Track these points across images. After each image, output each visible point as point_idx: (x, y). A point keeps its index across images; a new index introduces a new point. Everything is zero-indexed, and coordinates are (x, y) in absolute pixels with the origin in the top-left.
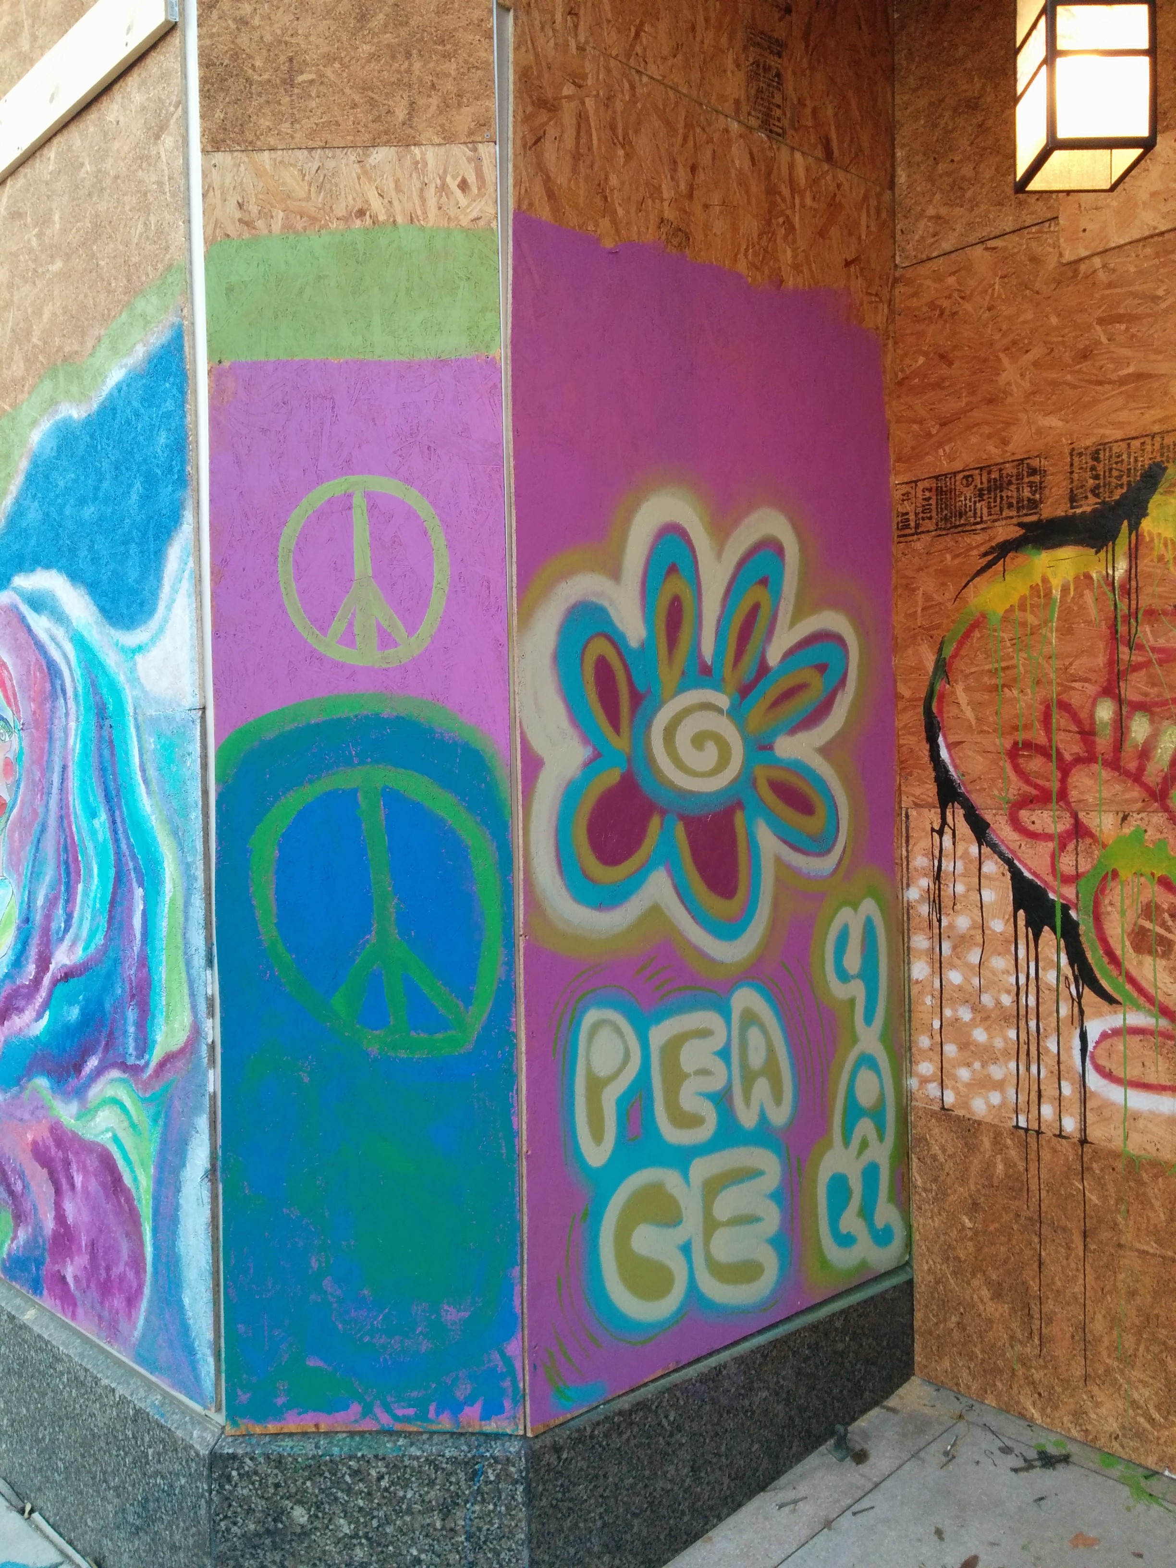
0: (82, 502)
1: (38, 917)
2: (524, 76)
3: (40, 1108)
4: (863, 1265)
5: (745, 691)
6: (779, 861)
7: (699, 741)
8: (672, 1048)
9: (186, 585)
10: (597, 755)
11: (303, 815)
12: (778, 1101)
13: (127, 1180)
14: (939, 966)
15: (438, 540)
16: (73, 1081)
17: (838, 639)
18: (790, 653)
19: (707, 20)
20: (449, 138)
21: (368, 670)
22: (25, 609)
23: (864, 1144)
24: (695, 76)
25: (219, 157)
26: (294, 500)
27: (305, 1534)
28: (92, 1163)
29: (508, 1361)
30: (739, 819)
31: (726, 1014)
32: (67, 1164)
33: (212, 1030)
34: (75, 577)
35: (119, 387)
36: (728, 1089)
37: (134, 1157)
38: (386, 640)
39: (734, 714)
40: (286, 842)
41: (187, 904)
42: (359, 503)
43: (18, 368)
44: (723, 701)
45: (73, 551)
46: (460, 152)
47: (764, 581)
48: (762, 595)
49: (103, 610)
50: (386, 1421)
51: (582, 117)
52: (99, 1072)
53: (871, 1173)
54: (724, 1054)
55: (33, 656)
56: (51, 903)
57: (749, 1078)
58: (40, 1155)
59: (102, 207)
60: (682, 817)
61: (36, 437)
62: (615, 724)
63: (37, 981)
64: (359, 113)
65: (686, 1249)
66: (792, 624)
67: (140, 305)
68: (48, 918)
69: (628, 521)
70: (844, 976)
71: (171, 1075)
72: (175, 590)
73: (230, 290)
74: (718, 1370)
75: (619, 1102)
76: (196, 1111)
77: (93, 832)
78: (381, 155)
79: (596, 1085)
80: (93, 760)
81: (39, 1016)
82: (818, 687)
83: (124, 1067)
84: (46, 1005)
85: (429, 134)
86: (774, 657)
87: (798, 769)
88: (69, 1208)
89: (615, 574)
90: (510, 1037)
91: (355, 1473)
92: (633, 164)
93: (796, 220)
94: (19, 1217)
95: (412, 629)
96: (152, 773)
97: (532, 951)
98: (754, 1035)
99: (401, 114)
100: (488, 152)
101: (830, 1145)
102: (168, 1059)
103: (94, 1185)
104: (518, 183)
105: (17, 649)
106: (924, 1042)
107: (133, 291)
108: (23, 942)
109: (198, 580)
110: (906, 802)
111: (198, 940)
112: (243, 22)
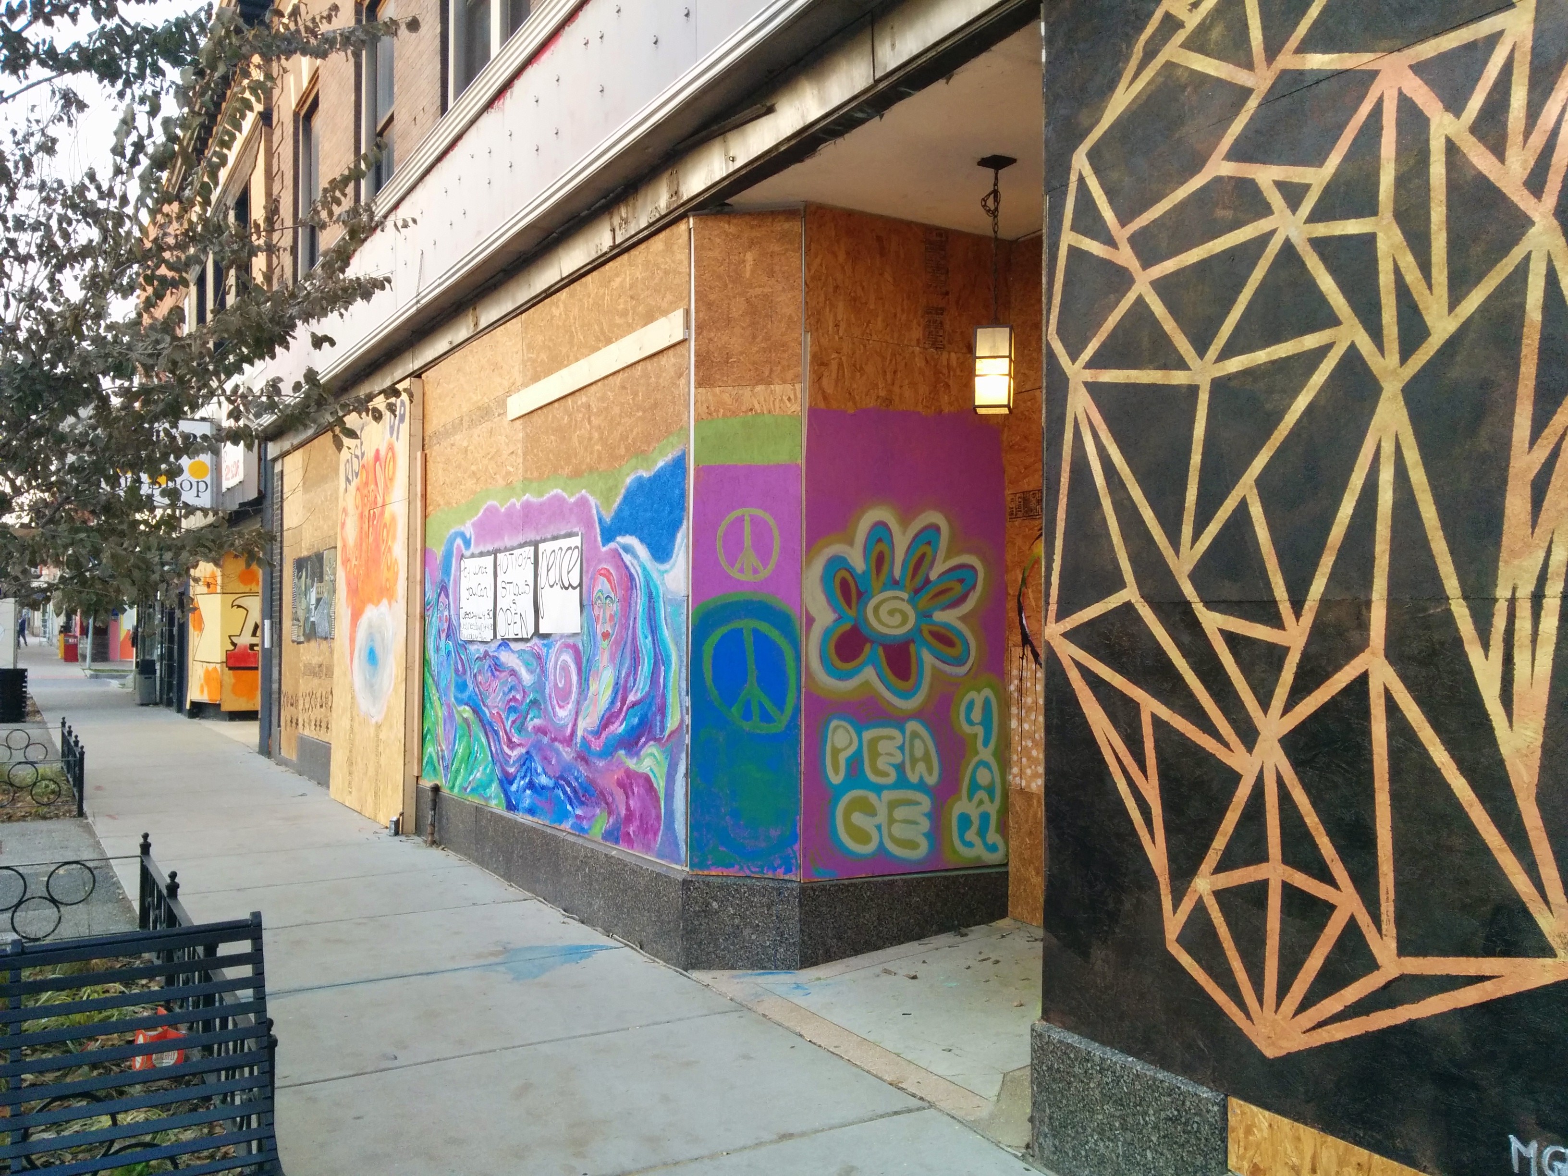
0: (645, 510)
1: (622, 682)
2: (814, 356)
3: (621, 763)
4: (979, 858)
5: (917, 591)
6: (934, 667)
7: (891, 613)
8: (874, 742)
9: (683, 548)
10: (840, 617)
11: (724, 637)
12: (930, 773)
13: (655, 785)
14: (1021, 721)
15: (776, 533)
16: (635, 749)
17: (972, 568)
18: (940, 576)
19: (903, 310)
20: (784, 382)
21: (748, 582)
22: (621, 551)
23: (981, 802)
24: (896, 335)
25: (700, 390)
26: (723, 517)
27: (717, 912)
28: (641, 781)
29: (794, 852)
30: (913, 648)
31: (903, 732)
32: (631, 784)
33: (688, 720)
34: (642, 540)
35: (662, 468)
36: (903, 762)
37: (658, 775)
38: (755, 571)
39: (911, 601)
40: (717, 648)
41: (680, 671)
42: (747, 519)
43: (622, 451)
44: (905, 596)
45: (642, 529)
46: (789, 387)
47: (929, 543)
48: (928, 550)
49: (652, 555)
50: (748, 873)
51: (840, 365)
52: (645, 743)
53: (985, 818)
54: (901, 748)
55: (624, 571)
56: (628, 675)
57: (914, 761)
58: (621, 784)
59: (658, 396)
60: (881, 645)
61: (628, 480)
62: (849, 603)
63: (621, 709)
64: (752, 372)
65: (879, 827)
66: (944, 562)
67: (671, 439)
68: (626, 681)
69: (859, 519)
70: (971, 723)
71: (673, 740)
72: (679, 550)
73: (703, 439)
74: (893, 882)
75: (847, 760)
76: (681, 752)
77: (646, 645)
78: (759, 388)
79: (836, 752)
80: (646, 616)
81: (621, 724)
82: (959, 589)
83: (655, 739)
84: (624, 719)
85: (777, 380)
86: (933, 576)
87: (946, 626)
88: (631, 803)
89: (851, 543)
90: (798, 727)
91: (736, 890)
92: (865, 377)
93: (951, 383)
94: (610, 813)
95: (765, 565)
96: (669, 620)
97: (808, 694)
98: (918, 743)
99: (767, 373)
100: (798, 386)
101: (960, 799)
102: (672, 733)
103: (642, 790)
104: (810, 396)
105: (617, 568)
106: (1015, 757)
107: (669, 433)
108: (615, 693)
109: (688, 547)
110: (1011, 644)
111: (684, 685)
112: (710, 340)
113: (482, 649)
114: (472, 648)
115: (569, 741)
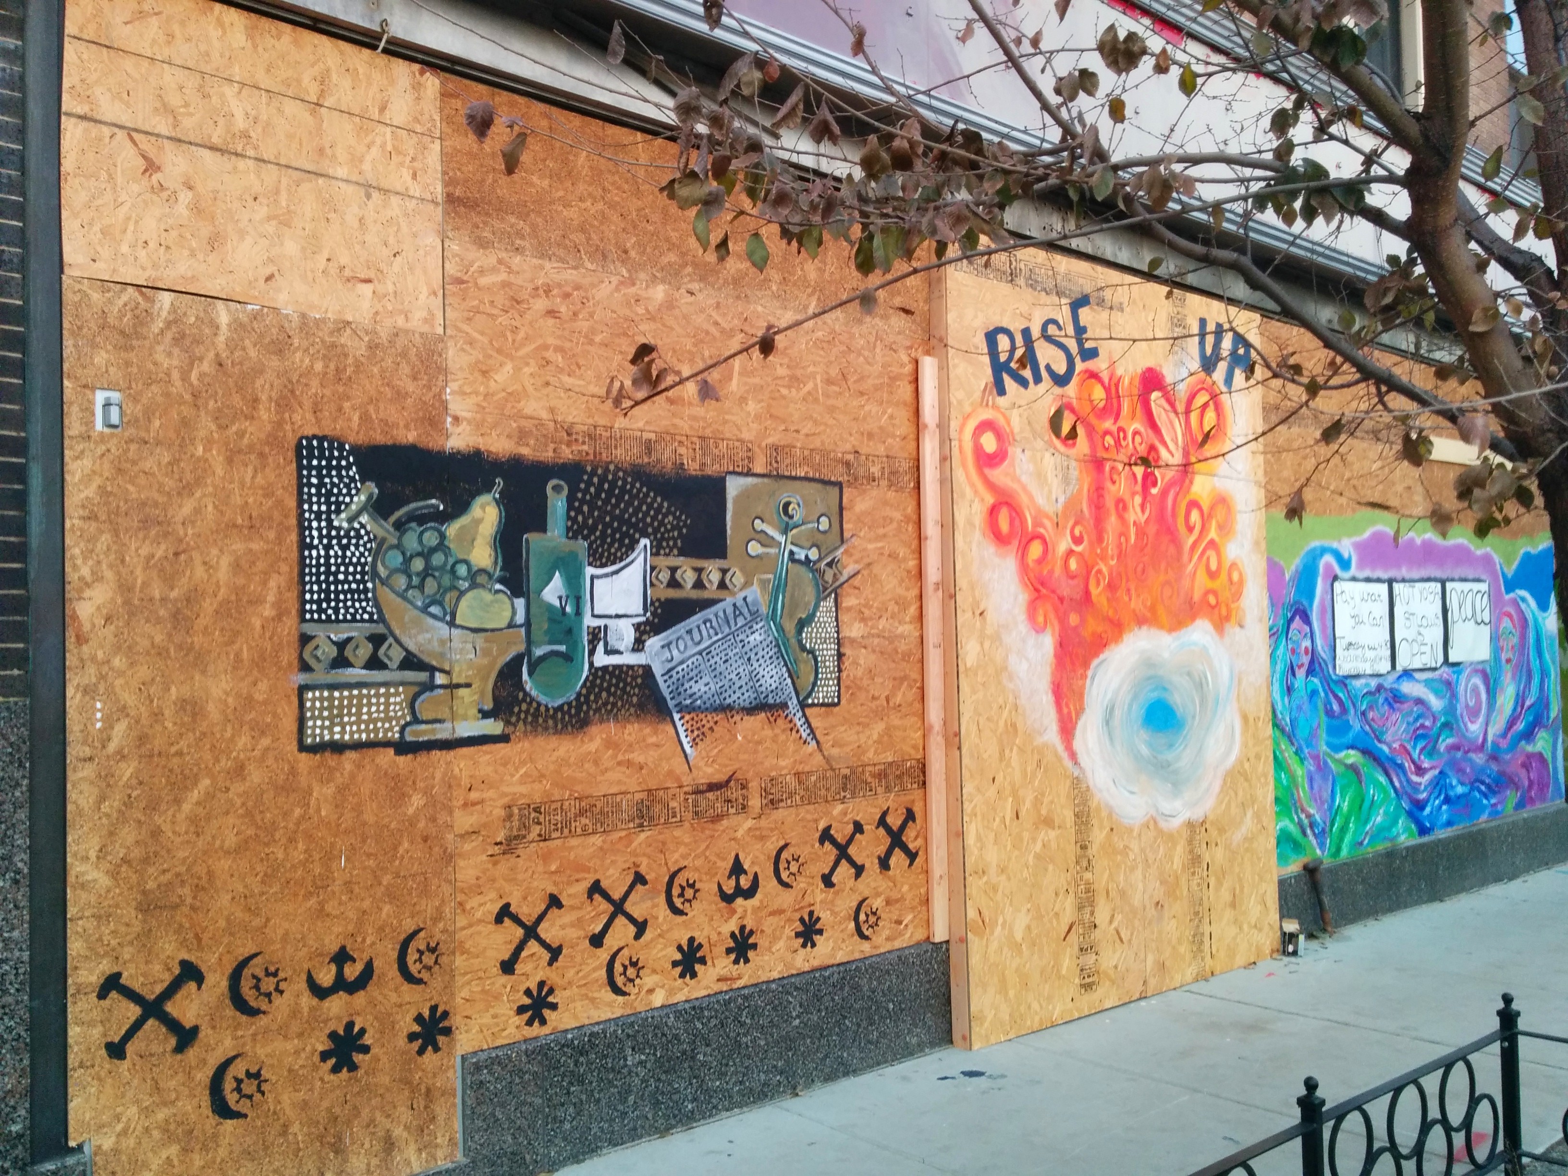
1: (1521, 693)
13: (1545, 756)
16: (1531, 738)
22: (1518, 600)
28: (1537, 758)
32: (1530, 762)
34: (1531, 595)
37: (1546, 749)
45: (1530, 588)
49: (1538, 607)
52: (1538, 731)
55: (1521, 615)
56: (1525, 687)
58: (1523, 765)
63: (1521, 713)
68: (1524, 692)
71: (1554, 723)
76: (1559, 729)
77: (1535, 666)
80: (1536, 646)
81: (1521, 723)
83: (1544, 727)
84: (1523, 719)
88: (1531, 775)
94: (1517, 789)
96: (1549, 649)
102: (1554, 720)
103: (1537, 763)
105: (1516, 612)
108: (1516, 703)
113: (1373, 683)
114: (1357, 684)
115: (1481, 748)
